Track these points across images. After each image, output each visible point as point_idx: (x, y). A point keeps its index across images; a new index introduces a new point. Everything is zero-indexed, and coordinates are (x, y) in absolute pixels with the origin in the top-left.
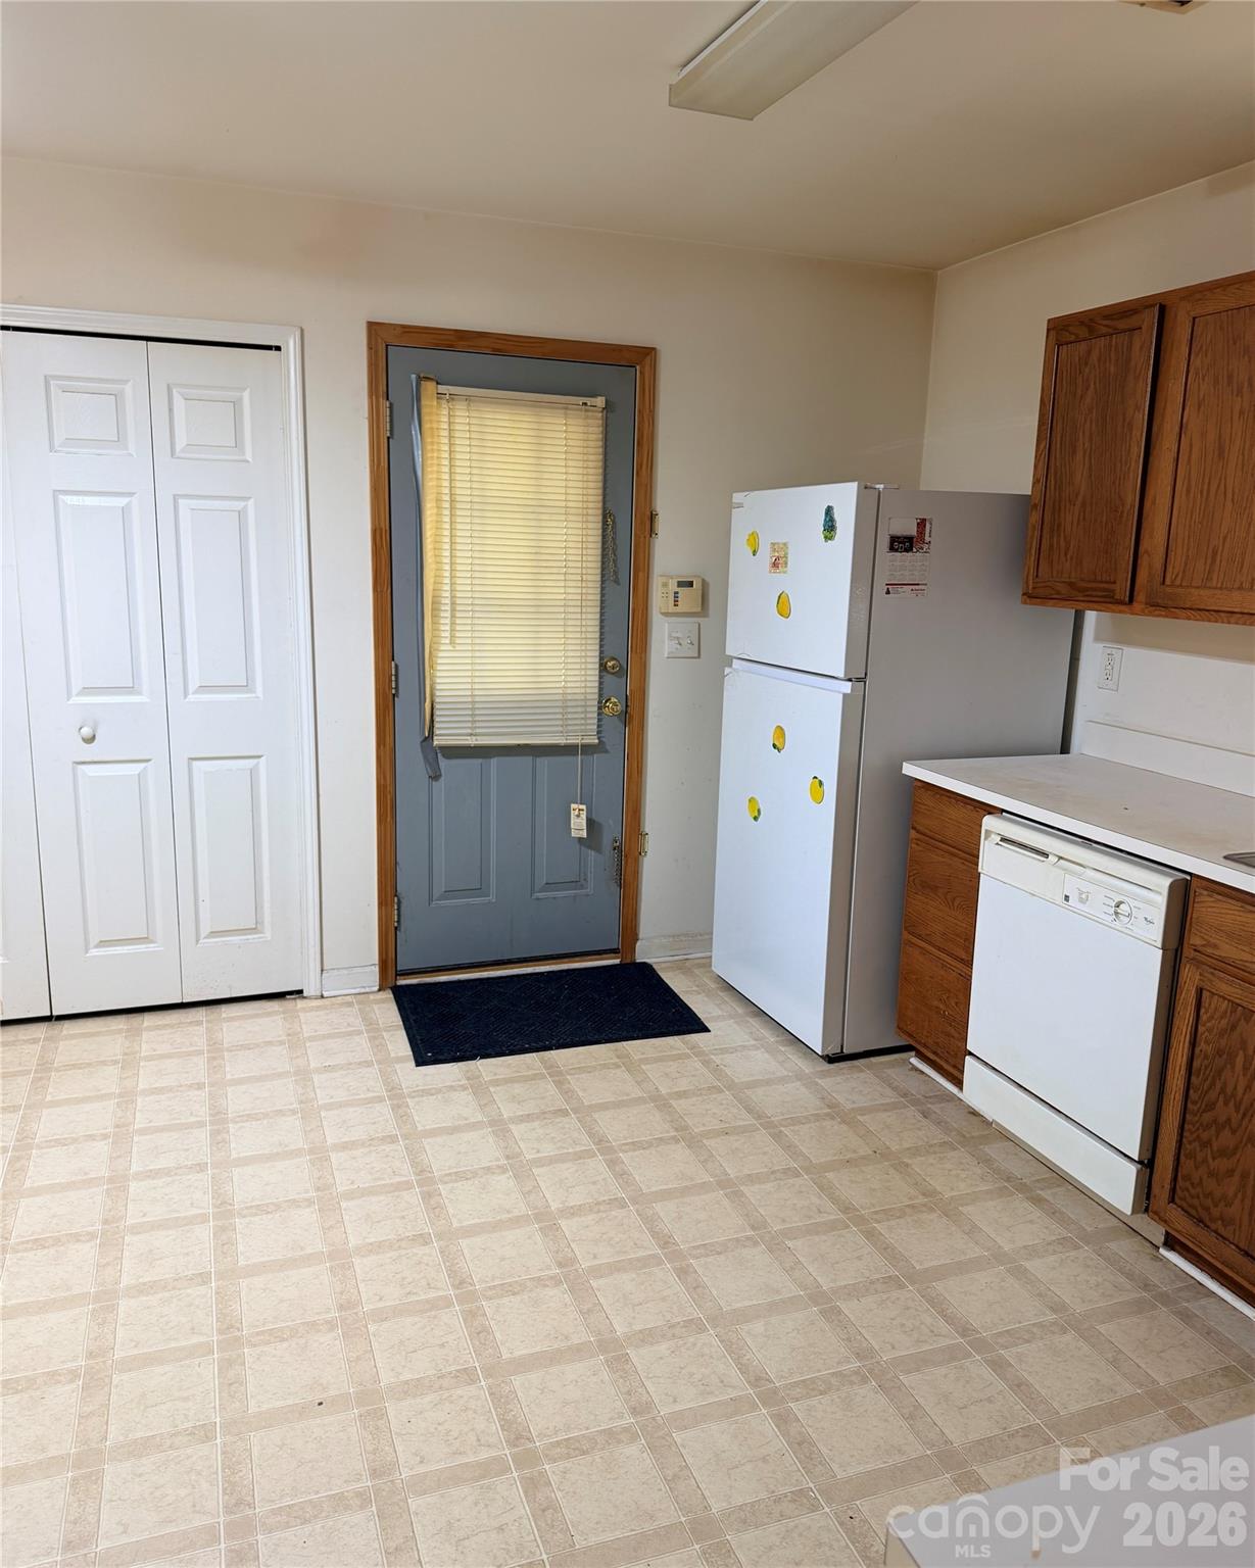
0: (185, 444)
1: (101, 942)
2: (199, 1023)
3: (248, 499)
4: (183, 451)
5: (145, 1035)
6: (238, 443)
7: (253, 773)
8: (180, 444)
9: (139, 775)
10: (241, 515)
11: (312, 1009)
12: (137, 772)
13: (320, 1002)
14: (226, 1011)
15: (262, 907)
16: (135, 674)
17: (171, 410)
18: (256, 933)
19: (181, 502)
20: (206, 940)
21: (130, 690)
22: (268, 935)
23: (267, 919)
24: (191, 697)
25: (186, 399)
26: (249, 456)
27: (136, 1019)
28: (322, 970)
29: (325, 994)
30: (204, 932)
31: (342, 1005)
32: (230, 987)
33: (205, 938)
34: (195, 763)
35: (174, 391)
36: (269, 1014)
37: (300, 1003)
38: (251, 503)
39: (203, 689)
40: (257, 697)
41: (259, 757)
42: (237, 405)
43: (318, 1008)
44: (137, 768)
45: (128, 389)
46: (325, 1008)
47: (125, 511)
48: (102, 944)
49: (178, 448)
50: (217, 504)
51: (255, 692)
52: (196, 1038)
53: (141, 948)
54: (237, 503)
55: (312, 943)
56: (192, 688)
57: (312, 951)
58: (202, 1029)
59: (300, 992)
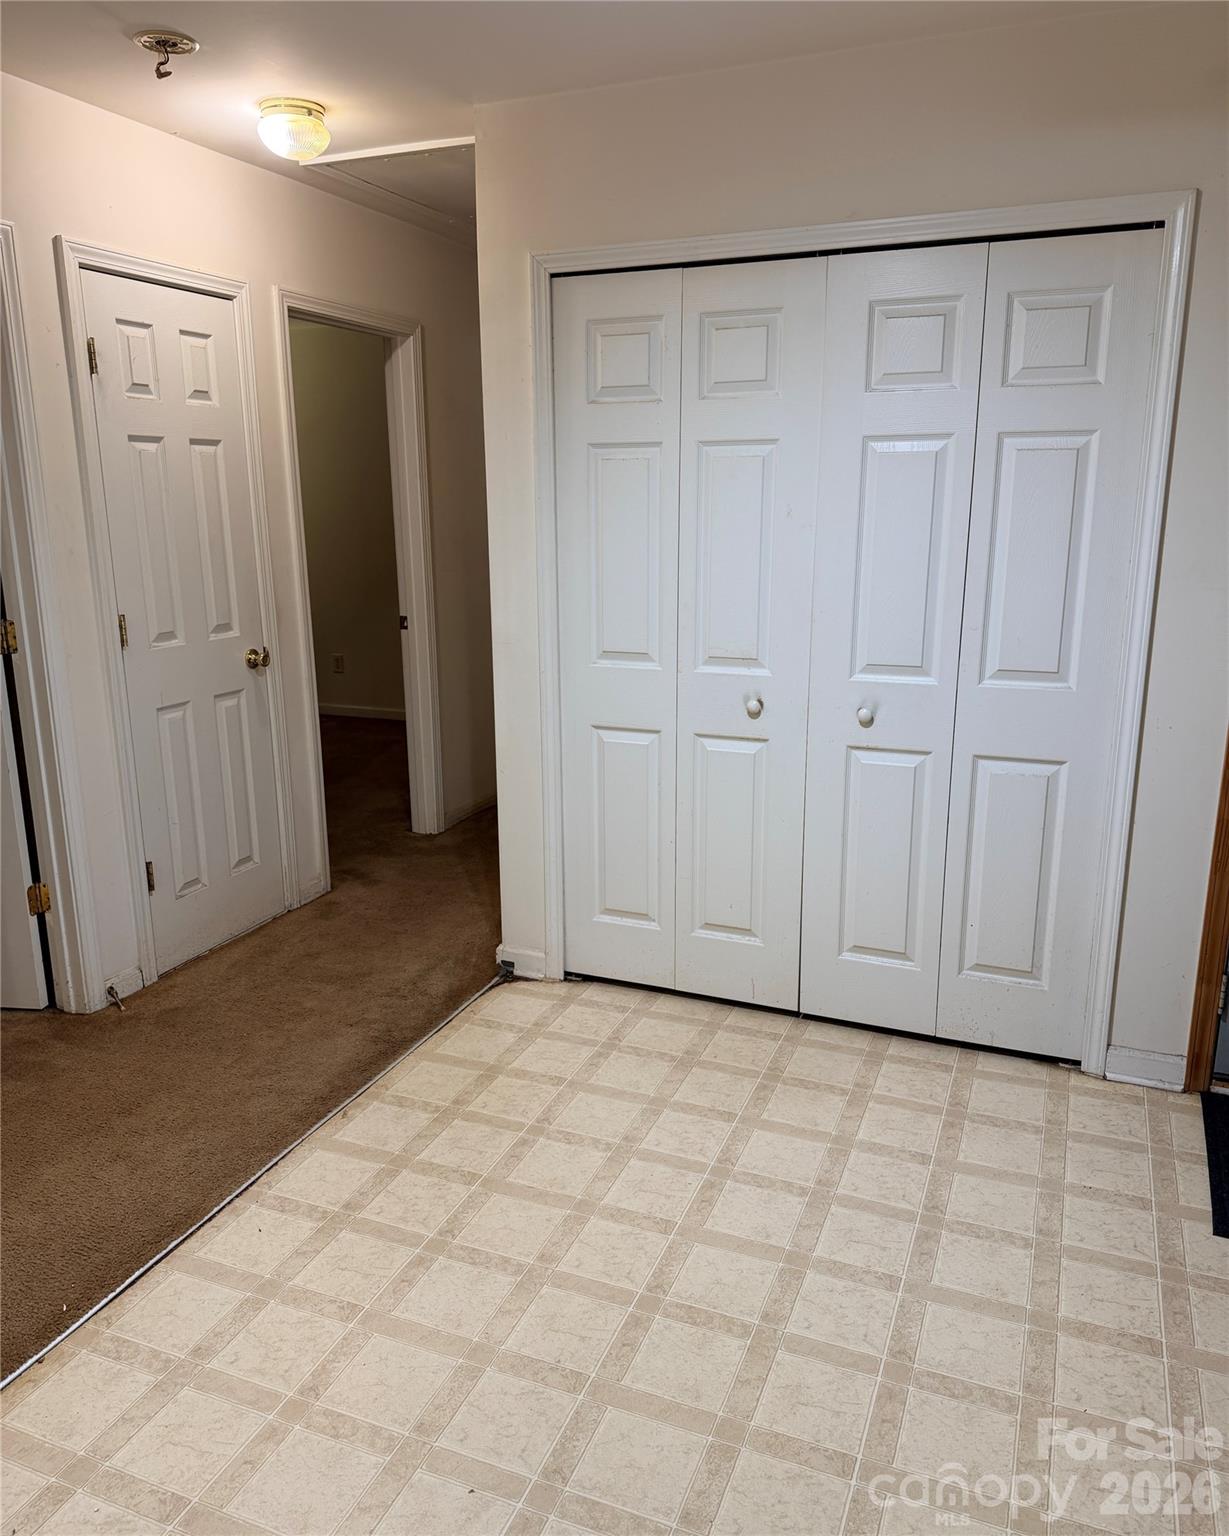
0: (1021, 366)
1: (855, 946)
2: (947, 1069)
3: (1092, 432)
4: (1016, 377)
5: (885, 1066)
6: (1089, 362)
7: (1051, 782)
8: (1016, 364)
9: (915, 768)
10: (1081, 454)
11: (1087, 1092)
12: (913, 766)
13: (1100, 1085)
14: (985, 1061)
15: (1042, 948)
16: (925, 652)
17: (1008, 326)
18: (1031, 979)
19: (1007, 441)
20: (969, 972)
21: (919, 670)
22: (1045, 984)
23: (1046, 965)
24: (987, 683)
25: (1028, 310)
26: (1101, 377)
27: (883, 1041)
28: (1109, 1045)
29: (1109, 1076)
30: (968, 964)
31: (1129, 1098)
32: (992, 1035)
33: (968, 969)
34: (982, 762)
35: (1016, 303)
36: (1031, 1082)
37: (1074, 1079)
38: (1095, 437)
39: (1003, 673)
40: (1070, 688)
41: (1062, 763)
42: (1094, 310)
43: (1095, 1093)
44: (912, 761)
45: (961, 305)
46: (1105, 1095)
47: (938, 457)
48: (857, 949)
49: (1012, 373)
50: (1050, 441)
51: (1066, 681)
52: (939, 1090)
53: (896, 963)
54: (1075, 439)
55: (1099, 1006)
56: (989, 670)
57: (1098, 1017)
58: (948, 1079)
59: (1078, 1063)
